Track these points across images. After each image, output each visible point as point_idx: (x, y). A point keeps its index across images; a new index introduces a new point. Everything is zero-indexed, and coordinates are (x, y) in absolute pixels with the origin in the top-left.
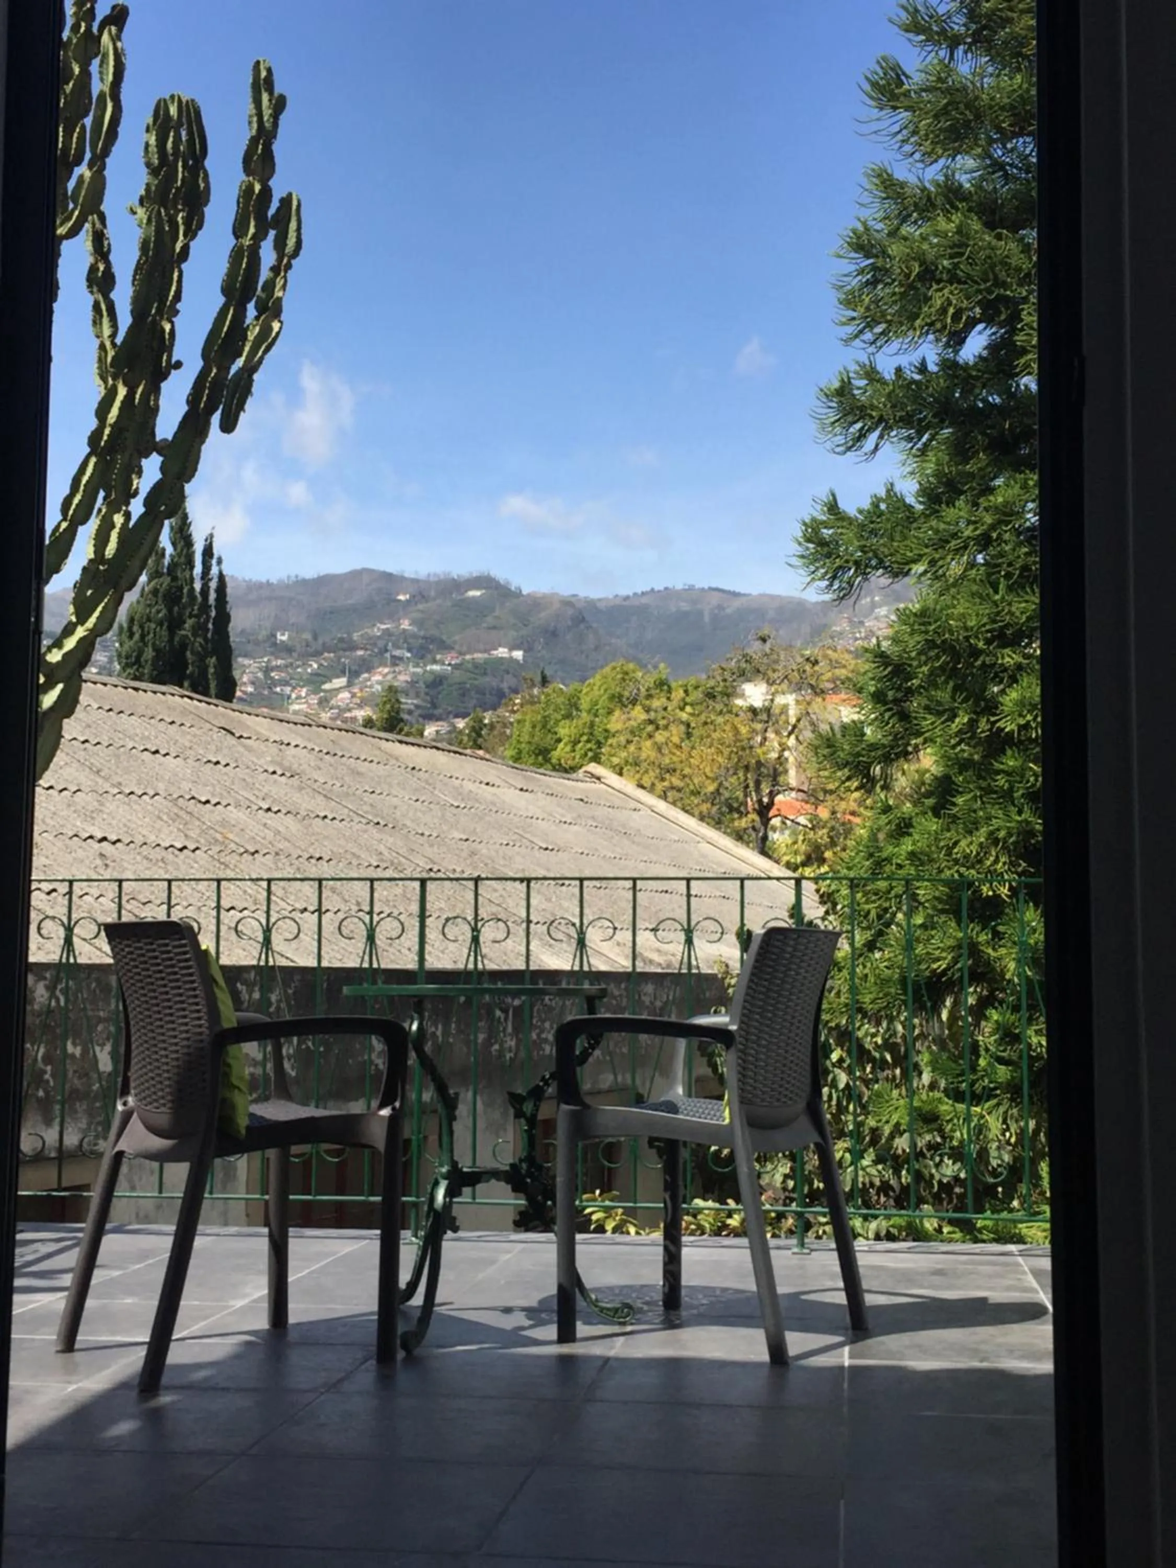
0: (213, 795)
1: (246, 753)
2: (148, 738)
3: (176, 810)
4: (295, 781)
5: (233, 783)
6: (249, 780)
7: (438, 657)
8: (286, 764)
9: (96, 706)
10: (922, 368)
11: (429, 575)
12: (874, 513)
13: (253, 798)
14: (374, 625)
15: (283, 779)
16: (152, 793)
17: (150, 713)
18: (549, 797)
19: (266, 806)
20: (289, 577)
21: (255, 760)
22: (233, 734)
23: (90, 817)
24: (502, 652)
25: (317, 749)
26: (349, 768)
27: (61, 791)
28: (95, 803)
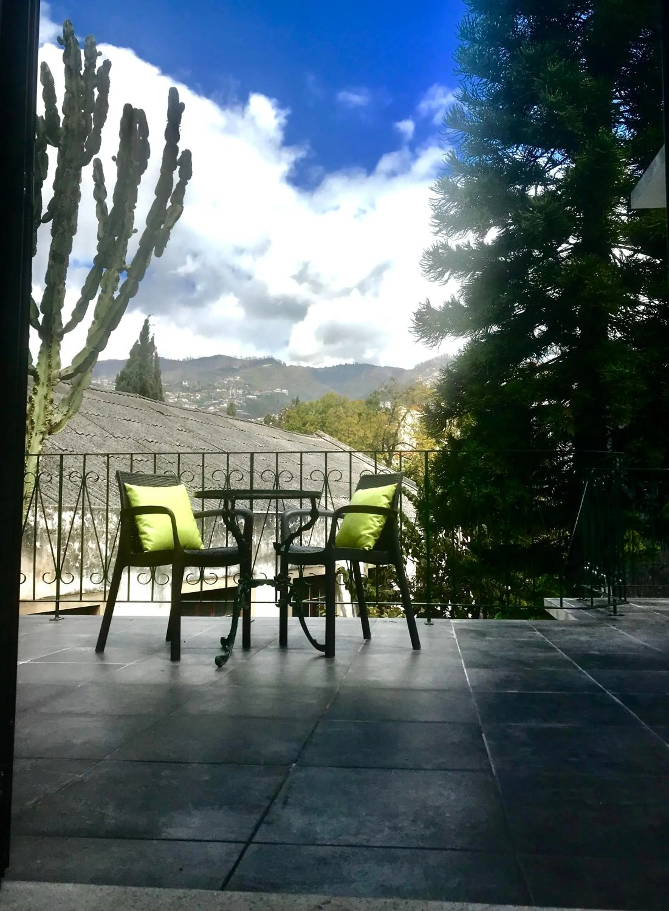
0: (155, 439)
1: (169, 422)
2: (126, 415)
3: (138, 444)
4: (191, 434)
5: (164, 434)
6: (171, 433)
7: (251, 392)
8: (187, 427)
9: (102, 401)
10: (468, 246)
11: (247, 358)
12: (446, 308)
13: (172, 440)
14: (224, 379)
15: (185, 433)
16: (127, 437)
17: (126, 405)
18: (301, 444)
19: (178, 444)
20: (187, 358)
21: (173, 425)
22: (163, 414)
23: (100, 446)
24: (278, 390)
25: (200, 421)
26: (214, 429)
27: (87, 436)
28: (102, 441)
